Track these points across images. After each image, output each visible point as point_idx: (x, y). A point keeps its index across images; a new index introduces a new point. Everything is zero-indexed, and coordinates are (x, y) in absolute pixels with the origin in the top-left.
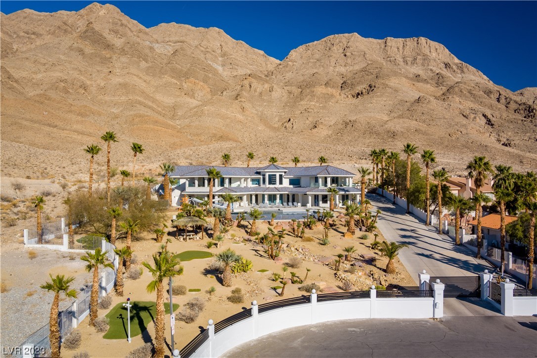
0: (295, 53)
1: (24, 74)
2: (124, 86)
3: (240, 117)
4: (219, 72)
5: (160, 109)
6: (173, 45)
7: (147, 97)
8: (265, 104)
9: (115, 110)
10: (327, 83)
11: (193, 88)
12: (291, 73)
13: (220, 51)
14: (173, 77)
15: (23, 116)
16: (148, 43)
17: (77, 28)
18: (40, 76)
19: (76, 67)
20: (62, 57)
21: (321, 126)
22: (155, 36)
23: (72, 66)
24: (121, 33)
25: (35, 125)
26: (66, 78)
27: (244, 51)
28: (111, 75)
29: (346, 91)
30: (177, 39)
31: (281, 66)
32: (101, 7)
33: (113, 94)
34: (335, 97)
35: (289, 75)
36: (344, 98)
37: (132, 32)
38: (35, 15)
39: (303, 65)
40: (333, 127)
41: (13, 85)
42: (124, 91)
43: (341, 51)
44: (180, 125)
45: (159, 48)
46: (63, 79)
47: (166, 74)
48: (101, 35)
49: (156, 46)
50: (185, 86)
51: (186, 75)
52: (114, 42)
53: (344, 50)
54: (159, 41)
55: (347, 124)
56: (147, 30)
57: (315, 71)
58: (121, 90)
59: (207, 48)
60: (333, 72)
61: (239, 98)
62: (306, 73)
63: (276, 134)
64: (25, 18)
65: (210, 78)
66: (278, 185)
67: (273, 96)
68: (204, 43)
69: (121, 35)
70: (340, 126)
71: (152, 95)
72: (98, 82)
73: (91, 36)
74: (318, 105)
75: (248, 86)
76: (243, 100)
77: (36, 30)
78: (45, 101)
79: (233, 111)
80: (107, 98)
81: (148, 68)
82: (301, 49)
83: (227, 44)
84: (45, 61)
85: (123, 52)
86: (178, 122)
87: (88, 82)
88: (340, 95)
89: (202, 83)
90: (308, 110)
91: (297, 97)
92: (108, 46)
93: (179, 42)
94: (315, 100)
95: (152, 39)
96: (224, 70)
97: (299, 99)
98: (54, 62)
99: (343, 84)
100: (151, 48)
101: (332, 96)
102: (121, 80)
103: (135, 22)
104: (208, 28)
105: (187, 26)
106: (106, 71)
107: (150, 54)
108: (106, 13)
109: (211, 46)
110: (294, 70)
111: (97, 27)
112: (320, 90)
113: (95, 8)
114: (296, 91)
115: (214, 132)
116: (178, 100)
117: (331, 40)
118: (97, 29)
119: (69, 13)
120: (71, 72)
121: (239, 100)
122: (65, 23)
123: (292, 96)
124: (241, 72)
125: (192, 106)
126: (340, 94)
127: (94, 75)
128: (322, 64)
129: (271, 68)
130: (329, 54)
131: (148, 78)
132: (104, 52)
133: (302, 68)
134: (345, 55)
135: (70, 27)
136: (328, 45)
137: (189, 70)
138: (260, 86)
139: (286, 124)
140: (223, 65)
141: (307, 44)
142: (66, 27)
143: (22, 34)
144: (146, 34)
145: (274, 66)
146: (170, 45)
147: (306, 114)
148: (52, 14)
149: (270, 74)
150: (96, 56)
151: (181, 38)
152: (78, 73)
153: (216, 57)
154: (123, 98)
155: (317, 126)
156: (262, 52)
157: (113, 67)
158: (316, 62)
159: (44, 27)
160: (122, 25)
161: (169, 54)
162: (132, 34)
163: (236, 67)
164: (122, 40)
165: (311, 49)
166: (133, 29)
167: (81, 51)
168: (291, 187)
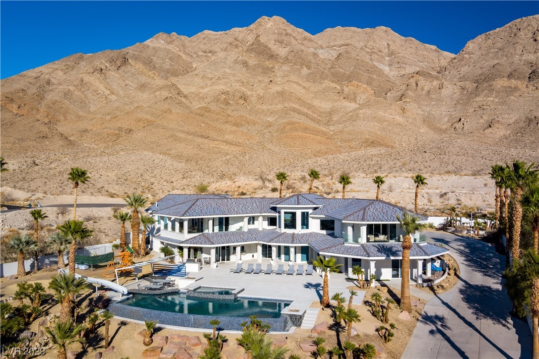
0: (473, 44)
1: (193, 89)
2: (281, 94)
3: (399, 119)
4: (386, 73)
5: (315, 116)
6: (338, 49)
7: (303, 103)
8: (433, 103)
9: (270, 119)
10: (511, 74)
11: (356, 92)
12: (467, 67)
13: (387, 51)
14: (333, 82)
15: (181, 129)
16: (312, 50)
17: (247, 43)
18: (206, 90)
19: (239, 79)
20: (228, 71)
21: (497, 125)
22: (320, 43)
23: (236, 78)
24: (285, 43)
25: (190, 137)
26: (228, 90)
27: (414, 47)
28: (272, 84)
29: (535, 82)
30: (342, 42)
31: (455, 61)
32: (269, 20)
33: (271, 103)
34: (519, 90)
35: (464, 70)
36: (532, 90)
37: (297, 40)
38: (213, 35)
39: (482, 57)
40: (513, 125)
41: (181, 100)
42: (281, 99)
43: (530, 35)
44: (333, 131)
45: (323, 54)
46: (225, 91)
47: (326, 80)
48: (266, 47)
49: (320, 52)
50: (346, 89)
51: (349, 79)
52: (278, 52)
53: (534, 34)
54: (324, 46)
55: (530, 120)
56: (313, 37)
57: (496, 62)
58: (278, 98)
59: (373, 48)
60: (519, 62)
61: (403, 98)
62: (485, 65)
63: (441, 137)
64: (204, 39)
65: (374, 79)
66: (299, 230)
67: (442, 93)
68: (371, 43)
69: (286, 45)
70: (522, 124)
71: (309, 102)
72: (258, 92)
73: (256, 48)
74: (497, 100)
75: (414, 85)
76: (408, 100)
77: (212, 48)
78: (205, 113)
79: (392, 114)
80: (264, 107)
81: (309, 74)
82: (480, 39)
83: (394, 42)
84: (212, 76)
85: (286, 60)
86: (332, 128)
87: (249, 93)
88: (527, 87)
89: (365, 86)
90: (484, 107)
91: (471, 93)
92: (272, 56)
93: (343, 45)
94: (494, 96)
95: (316, 45)
96: (391, 70)
97: (473, 96)
98: (220, 76)
99: (531, 74)
100: (315, 54)
101: (516, 89)
102: (279, 89)
103: (301, 30)
104: (374, 27)
105: (353, 28)
106: (267, 80)
107: (313, 61)
108: (273, 25)
109: (378, 46)
110: (471, 63)
111: (263, 39)
112: (501, 83)
113: (263, 21)
114: (470, 86)
115: (367, 136)
116: (336, 104)
117: (518, 25)
118: (262, 41)
119: (240, 29)
120: (234, 84)
121: (403, 101)
122: (236, 39)
123: (465, 92)
124: (410, 70)
125: (348, 110)
126: (527, 85)
127: (255, 86)
128: (505, 53)
129: (444, 63)
130: (514, 42)
131: (307, 84)
132: (267, 63)
133: (481, 59)
134: (535, 40)
135: (241, 42)
136: (514, 30)
137: (352, 73)
138: (428, 83)
139: (456, 124)
140: (390, 65)
141: (488, 33)
142: (237, 43)
143: (201, 53)
144: (311, 40)
145: (447, 61)
146: (335, 49)
147: (480, 112)
148: (226, 32)
149: (442, 70)
150: (259, 67)
151: (346, 41)
152: (240, 84)
153: (382, 56)
154: (280, 106)
155: (492, 125)
156: (434, 47)
157: (275, 76)
158: (497, 52)
159: (219, 45)
160: (287, 34)
161: (333, 59)
162: (296, 43)
163: (404, 65)
164: (286, 49)
165: (492, 38)
166: (299, 37)
167: (245, 64)
168: (322, 234)
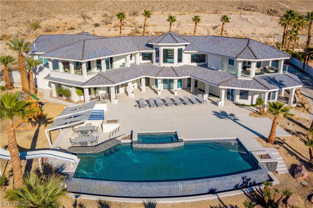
66: (176, 64)
168: (193, 66)
